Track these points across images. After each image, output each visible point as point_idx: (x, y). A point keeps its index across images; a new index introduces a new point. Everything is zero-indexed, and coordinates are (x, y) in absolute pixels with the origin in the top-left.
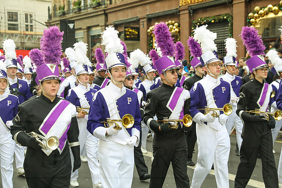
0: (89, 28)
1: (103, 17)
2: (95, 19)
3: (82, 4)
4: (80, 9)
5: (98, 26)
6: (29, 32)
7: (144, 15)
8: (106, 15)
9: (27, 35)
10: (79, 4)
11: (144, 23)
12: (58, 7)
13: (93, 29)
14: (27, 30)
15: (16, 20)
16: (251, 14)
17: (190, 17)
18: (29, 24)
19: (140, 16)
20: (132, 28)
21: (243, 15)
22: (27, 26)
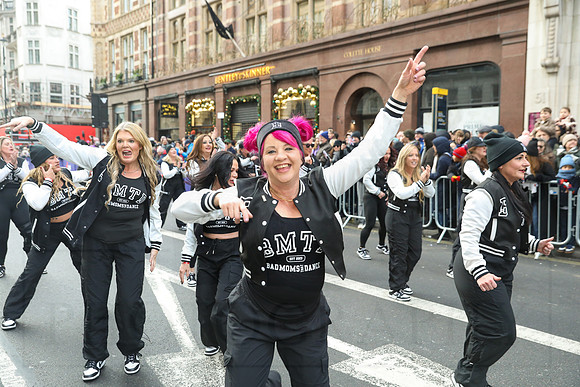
0: (130, 103)
1: (144, 92)
2: (136, 93)
3: (124, 77)
4: (121, 83)
5: (139, 101)
6: (75, 106)
7: (183, 92)
8: (147, 89)
9: (72, 109)
10: (121, 76)
11: (182, 99)
12: (100, 79)
13: (136, 104)
14: (72, 103)
15: (60, 92)
16: (275, 96)
17: (224, 95)
18: (75, 96)
19: (179, 92)
20: (172, 105)
21: (269, 96)
22: (72, 98)
